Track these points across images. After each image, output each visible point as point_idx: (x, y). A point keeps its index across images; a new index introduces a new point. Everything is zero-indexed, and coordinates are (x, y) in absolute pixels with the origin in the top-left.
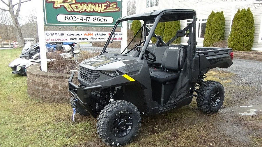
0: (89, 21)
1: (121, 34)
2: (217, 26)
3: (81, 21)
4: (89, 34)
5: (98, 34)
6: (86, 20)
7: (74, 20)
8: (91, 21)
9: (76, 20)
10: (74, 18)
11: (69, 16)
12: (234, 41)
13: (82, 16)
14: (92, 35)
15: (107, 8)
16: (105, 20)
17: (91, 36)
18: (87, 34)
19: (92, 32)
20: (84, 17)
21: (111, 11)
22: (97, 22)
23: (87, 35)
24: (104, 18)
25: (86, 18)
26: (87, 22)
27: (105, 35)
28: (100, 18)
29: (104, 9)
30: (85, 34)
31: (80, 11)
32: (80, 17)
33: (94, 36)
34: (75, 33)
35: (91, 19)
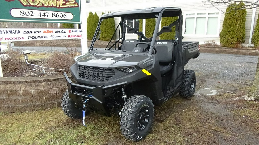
0: (47, 17)
1: (81, 31)
2: (149, 23)
3: (39, 17)
4: (49, 31)
5: (58, 32)
6: (45, 16)
7: (31, 16)
8: (50, 17)
9: (33, 16)
10: (31, 13)
11: (25, 11)
12: (165, 35)
13: (39, 11)
14: (52, 33)
15: (66, 3)
16: (65, 17)
17: (51, 34)
18: (47, 32)
19: (52, 30)
20: (42, 12)
21: (70, 6)
22: (56, 18)
23: (46, 33)
24: (63, 13)
25: (44, 13)
26: (46, 17)
27: (65, 32)
28: (59, 13)
29: (63, 4)
30: (44, 32)
31: (38, 6)
32: (38, 12)
33: (54, 34)
34: (33, 30)
35: (50, 15)
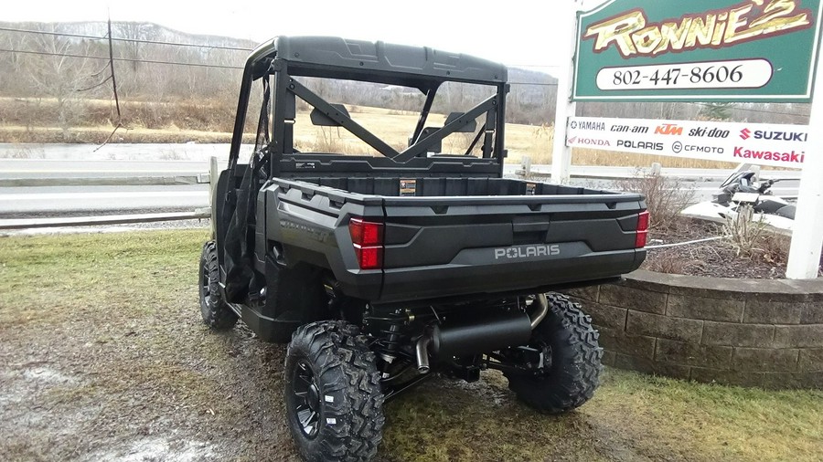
0: (675, 82)
1: (802, 137)
3: (651, 85)
4: (672, 127)
5: (698, 132)
6: (668, 79)
7: (634, 83)
8: (684, 83)
9: (638, 83)
10: (635, 75)
11: (624, 70)
13: (654, 68)
14: (679, 134)
15: (748, 24)
16: (736, 76)
17: (676, 137)
18: (664, 130)
19: (679, 123)
20: (663, 70)
21: (765, 32)
22: (702, 84)
23: (662, 133)
24: (731, 65)
25: (669, 72)
26: (671, 85)
27: (724, 134)
28: (716, 67)
29: (738, 30)
30: (658, 130)
31: (654, 53)
32: (649, 71)
33: (685, 139)
34: (632, 123)
35: (684, 76)
